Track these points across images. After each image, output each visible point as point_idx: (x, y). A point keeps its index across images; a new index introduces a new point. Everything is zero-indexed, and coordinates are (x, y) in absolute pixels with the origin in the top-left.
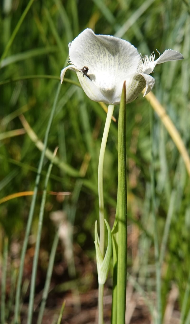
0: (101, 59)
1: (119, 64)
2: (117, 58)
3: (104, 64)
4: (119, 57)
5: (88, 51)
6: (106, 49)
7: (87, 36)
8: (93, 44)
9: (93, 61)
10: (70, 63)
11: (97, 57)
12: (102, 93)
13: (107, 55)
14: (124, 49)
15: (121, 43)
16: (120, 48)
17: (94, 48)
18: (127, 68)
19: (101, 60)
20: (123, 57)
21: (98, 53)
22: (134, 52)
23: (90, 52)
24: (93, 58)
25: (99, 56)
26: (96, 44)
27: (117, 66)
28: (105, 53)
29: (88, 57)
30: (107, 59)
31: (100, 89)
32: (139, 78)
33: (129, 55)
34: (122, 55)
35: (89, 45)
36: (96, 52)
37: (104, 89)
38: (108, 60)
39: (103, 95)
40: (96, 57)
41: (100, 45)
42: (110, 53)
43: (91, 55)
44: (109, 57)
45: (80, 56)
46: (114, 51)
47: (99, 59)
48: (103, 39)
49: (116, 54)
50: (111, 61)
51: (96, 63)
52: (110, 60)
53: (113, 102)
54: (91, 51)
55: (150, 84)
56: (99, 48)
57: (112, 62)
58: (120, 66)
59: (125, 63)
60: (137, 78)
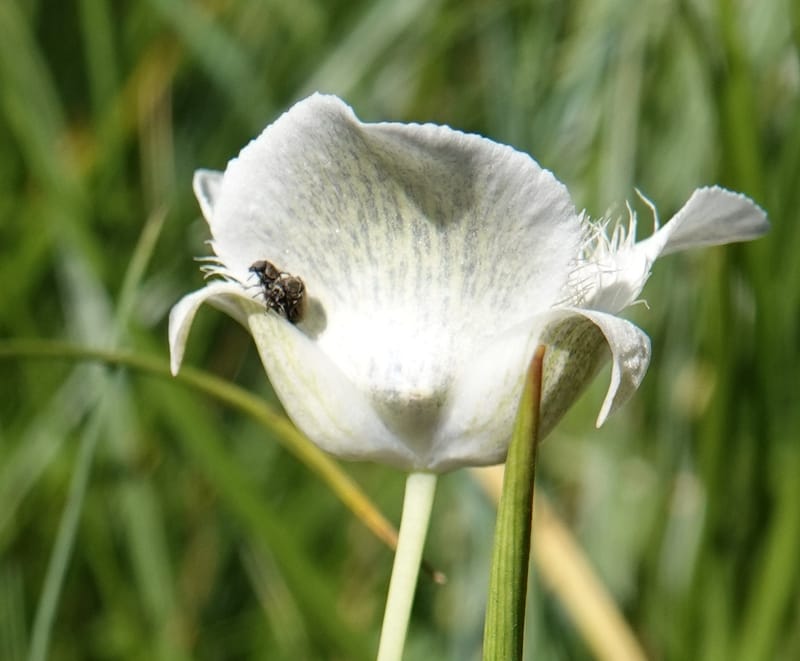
0: (372, 244)
2: (458, 236)
3: (391, 273)
4: (472, 231)
5: (311, 209)
6: (402, 196)
7: (308, 132)
8: (336, 170)
10: (218, 270)
11: (355, 237)
13: (408, 227)
14: (498, 192)
16: (479, 185)
17: (340, 191)
18: (508, 288)
19: (376, 254)
20: (490, 230)
21: (361, 216)
22: (555, 203)
23: (318, 212)
24: (331, 243)
25: (365, 229)
26: (355, 171)
27: (457, 279)
28: (399, 218)
30: (404, 245)
32: (568, 333)
33: (523, 221)
34: (485, 224)
35: (316, 178)
36: (353, 212)
37: (396, 394)
38: (409, 251)
39: (387, 425)
40: (346, 237)
41: (373, 174)
42: (424, 212)
43: (323, 229)
44: (417, 233)
46: (447, 203)
47: (363, 246)
48: (396, 145)
49: (457, 219)
50: (424, 254)
51: (346, 268)
52: (423, 249)
53: (431, 460)
54: (324, 205)
55: (630, 363)
56: (370, 191)
57: (434, 261)
58: (471, 279)
59: (498, 259)
60: (558, 337)
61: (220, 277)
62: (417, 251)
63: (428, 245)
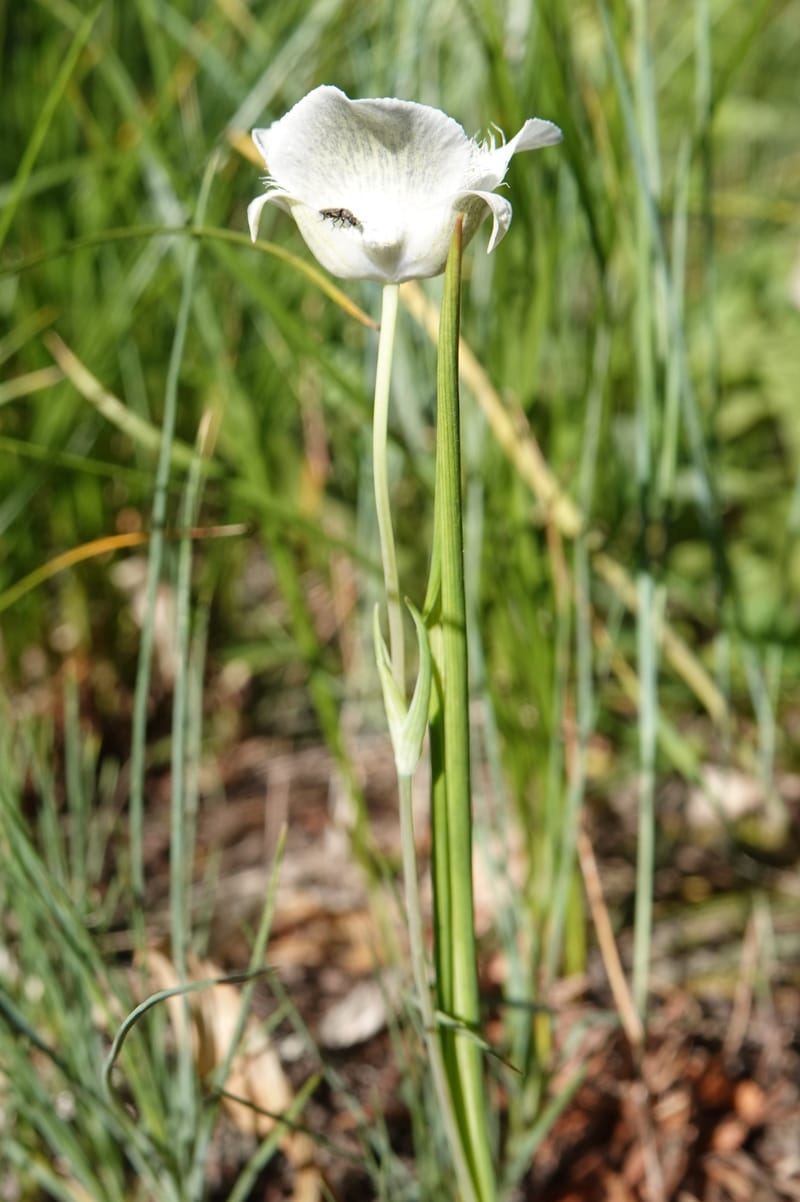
0: (356, 163)
1: (411, 173)
2: (403, 156)
3: (368, 178)
4: (411, 153)
5: (321, 148)
6: (371, 137)
7: (319, 107)
8: (334, 125)
9: (333, 173)
10: (272, 184)
11: (346, 160)
12: (368, 255)
13: (376, 153)
14: (425, 132)
15: (420, 116)
16: (415, 128)
17: (337, 136)
18: (433, 182)
19: (358, 168)
20: (421, 152)
21: (349, 149)
22: (457, 135)
23: (326, 149)
24: (334, 165)
25: (352, 156)
26: (345, 125)
27: (404, 179)
28: (371, 149)
29: (321, 162)
30: (374, 163)
31: (365, 247)
32: (467, 204)
33: (440, 146)
34: (418, 149)
35: (324, 131)
36: (344, 147)
37: (376, 243)
38: (377, 165)
39: (372, 260)
40: (342, 161)
41: (355, 126)
42: (384, 144)
43: (328, 158)
44: (381, 156)
45: (299, 161)
46: (397, 139)
47: (351, 165)
48: (369, 111)
49: (403, 148)
50: (385, 167)
51: (343, 177)
52: (384, 164)
53: (396, 277)
54: (328, 145)
55: (503, 218)
56: (354, 135)
57: (390, 170)
58: (412, 179)
59: (426, 167)
60: (462, 206)
61: (273, 188)
62: (381, 165)
63: (387, 162)
